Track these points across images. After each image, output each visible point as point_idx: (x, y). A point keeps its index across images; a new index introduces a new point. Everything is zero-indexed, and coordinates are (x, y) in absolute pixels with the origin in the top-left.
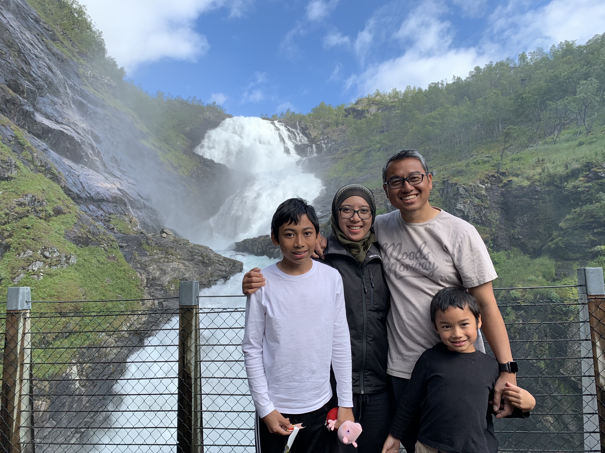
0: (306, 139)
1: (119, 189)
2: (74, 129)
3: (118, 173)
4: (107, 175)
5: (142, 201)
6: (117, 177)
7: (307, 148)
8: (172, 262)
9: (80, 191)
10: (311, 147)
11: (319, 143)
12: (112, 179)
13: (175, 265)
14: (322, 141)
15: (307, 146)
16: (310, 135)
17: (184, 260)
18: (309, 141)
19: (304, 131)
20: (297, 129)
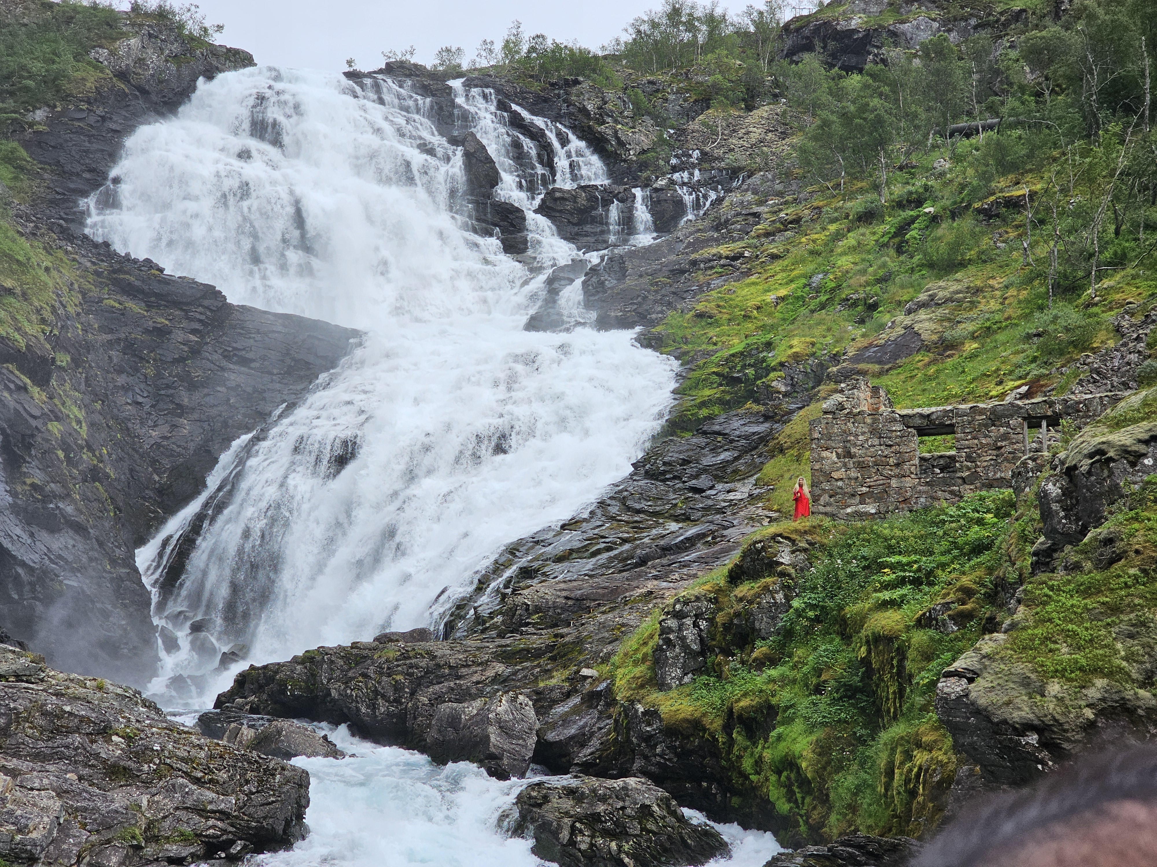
7: (607, 203)
10: (627, 200)
11: (662, 182)
15: (606, 195)
16: (621, 143)
18: (611, 173)
20: (557, 118)
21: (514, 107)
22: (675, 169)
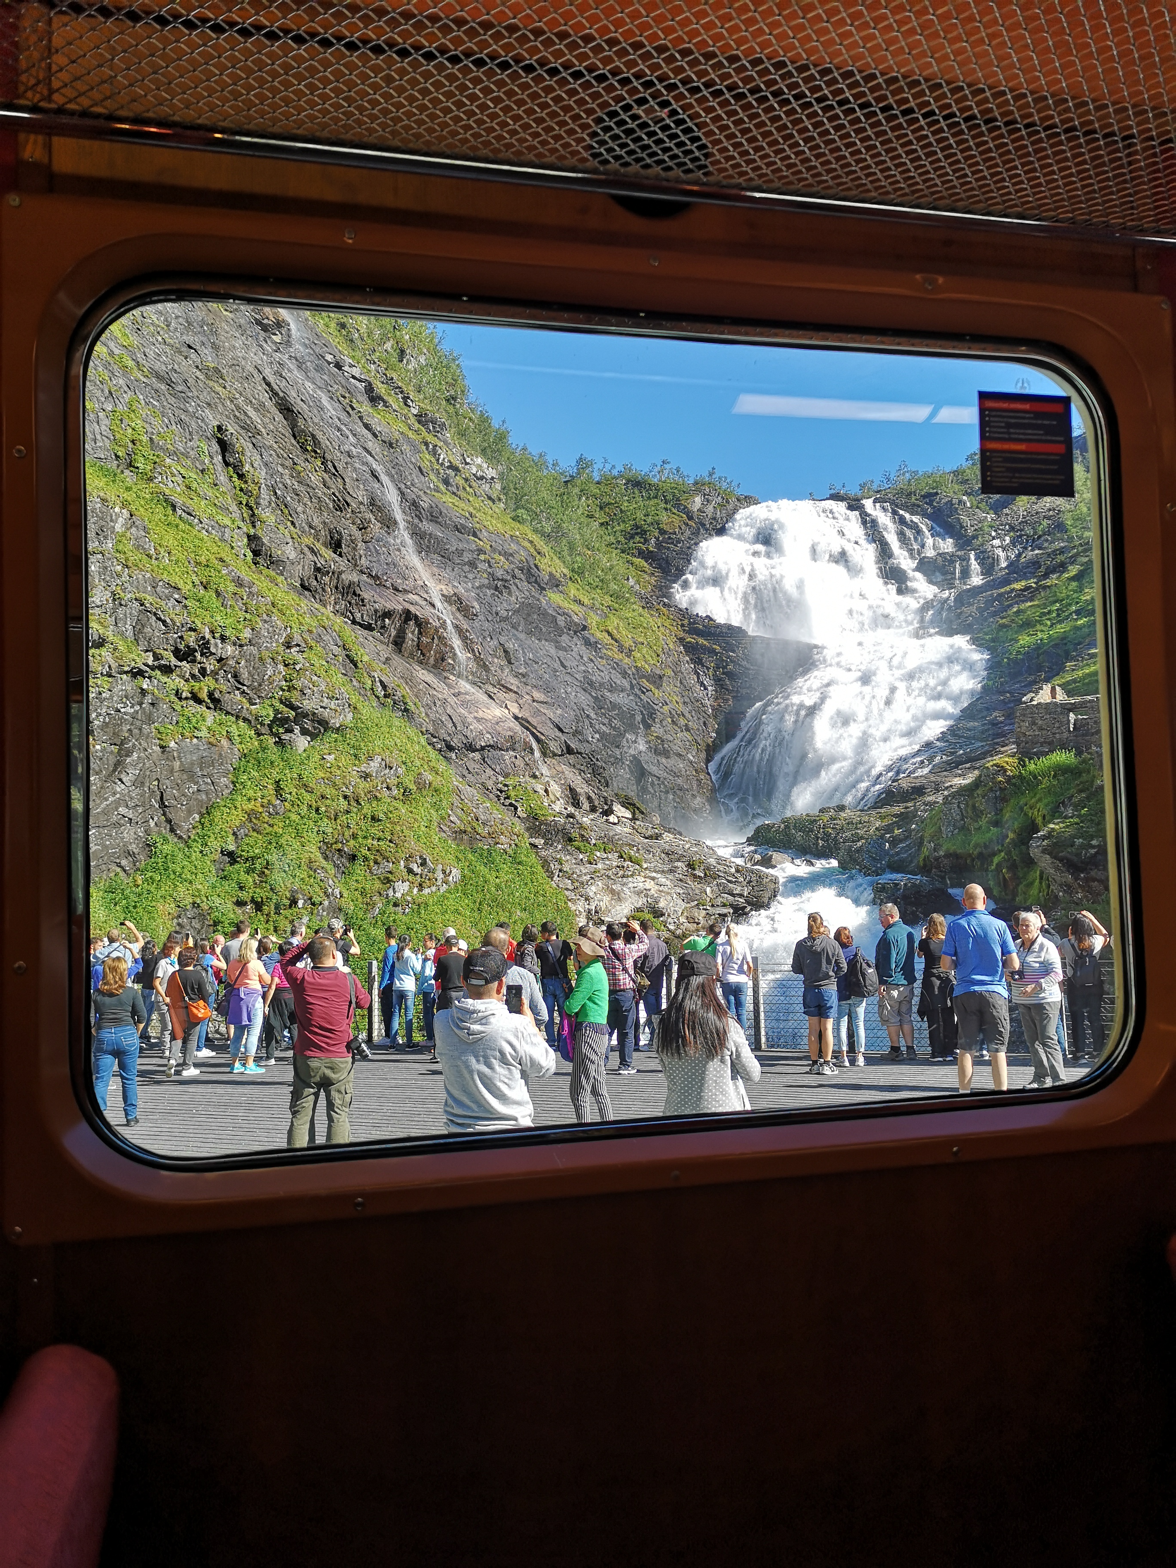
1: (516, 718)
2: (426, 600)
3: (513, 682)
4: (491, 689)
5: (563, 738)
6: (511, 690)
8: (632, 876)
9: (450, 735)
11: (986, 547)
12: (501, 695)
13: (639, 882)
15: (954, 558)
16: (962, 527)
17: (655, 871)
18: (958, 544)
19: (944, 521)
20: (924, 515)
21: (901, 512)
22: (994, 538)
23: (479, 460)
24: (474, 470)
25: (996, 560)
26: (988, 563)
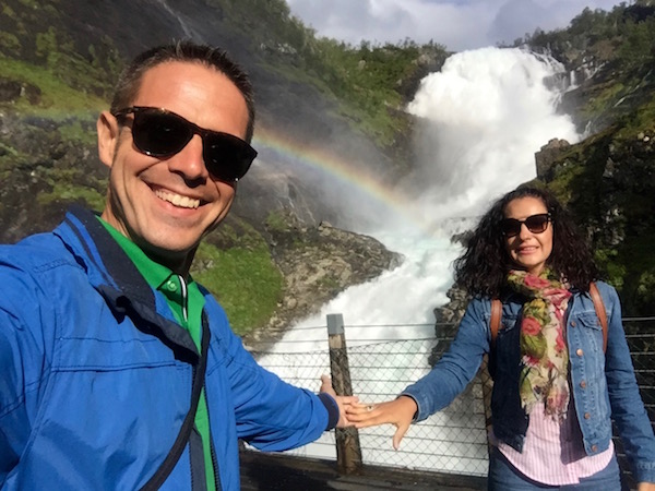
0: (561, 65)
7: (562, 78)
8: (323, 259)
10: (568, 76)
11: (579, 69)
13: (326, 262)
14: (586, 65)
15: (563, 75)
16: (568, 59)
17: (337, 256)
18: (566, 68)
19: (558, 55)
20: (547, 54)
23: (286, 45)
24: (283, 50)
25: (585, 76)
26: (580, 77)
